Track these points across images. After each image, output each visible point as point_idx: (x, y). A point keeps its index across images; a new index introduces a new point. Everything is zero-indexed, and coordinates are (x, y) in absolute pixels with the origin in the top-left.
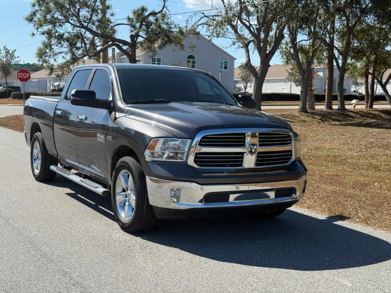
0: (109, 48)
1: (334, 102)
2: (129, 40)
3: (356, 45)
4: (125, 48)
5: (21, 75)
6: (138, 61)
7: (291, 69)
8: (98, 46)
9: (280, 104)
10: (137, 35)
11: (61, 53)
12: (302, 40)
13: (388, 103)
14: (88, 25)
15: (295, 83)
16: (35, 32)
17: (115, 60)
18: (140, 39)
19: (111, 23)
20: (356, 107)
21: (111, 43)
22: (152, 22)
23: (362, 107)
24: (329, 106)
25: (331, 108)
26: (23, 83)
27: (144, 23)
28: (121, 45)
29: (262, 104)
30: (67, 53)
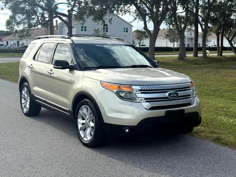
0: (54, 19)
1: (199, 52)
2: (67, 13)
3: (212, 15)
4: (65, 19)
6: (74, 27)
8: (47, 18)
10: (72, 10)
11: (22, 23)
12: (179, 13)
13: (233, 52)
14: (39, 3)
15: (170, 40)
16: (4, 7)
17: (58, 28)
18: (74, 13)
19: (55, 2)
20: (210, 55)
21: (55, 15)
22: (82, 2)
23: (215, 55)
24: (196, 55)
25: (197, 56)
27: (77, 2)
28: (62, 16)
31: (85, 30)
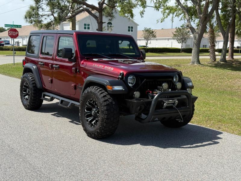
2: (97, 6)
4: (93, 12)
5: (11, 33)
6: (104, 23)
7: (175, 32)
9: (178, 55)
10: (103, 3)
11: (44, 15)
26: (13, 39)
28: (90, 9)
29: (200, 55)
30: (49, 16)
31: (89, 28)
